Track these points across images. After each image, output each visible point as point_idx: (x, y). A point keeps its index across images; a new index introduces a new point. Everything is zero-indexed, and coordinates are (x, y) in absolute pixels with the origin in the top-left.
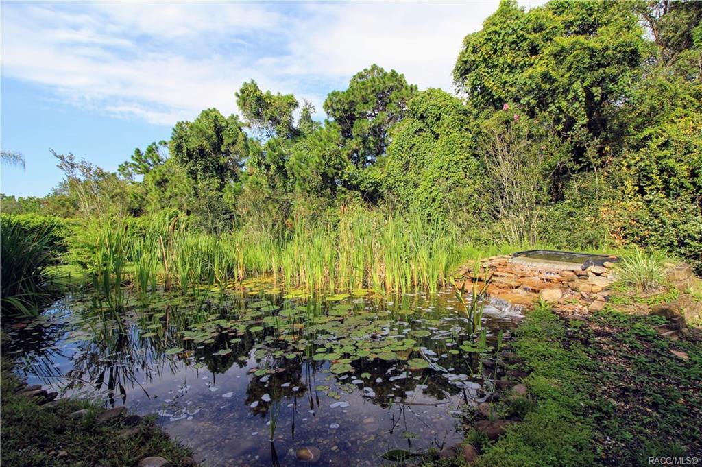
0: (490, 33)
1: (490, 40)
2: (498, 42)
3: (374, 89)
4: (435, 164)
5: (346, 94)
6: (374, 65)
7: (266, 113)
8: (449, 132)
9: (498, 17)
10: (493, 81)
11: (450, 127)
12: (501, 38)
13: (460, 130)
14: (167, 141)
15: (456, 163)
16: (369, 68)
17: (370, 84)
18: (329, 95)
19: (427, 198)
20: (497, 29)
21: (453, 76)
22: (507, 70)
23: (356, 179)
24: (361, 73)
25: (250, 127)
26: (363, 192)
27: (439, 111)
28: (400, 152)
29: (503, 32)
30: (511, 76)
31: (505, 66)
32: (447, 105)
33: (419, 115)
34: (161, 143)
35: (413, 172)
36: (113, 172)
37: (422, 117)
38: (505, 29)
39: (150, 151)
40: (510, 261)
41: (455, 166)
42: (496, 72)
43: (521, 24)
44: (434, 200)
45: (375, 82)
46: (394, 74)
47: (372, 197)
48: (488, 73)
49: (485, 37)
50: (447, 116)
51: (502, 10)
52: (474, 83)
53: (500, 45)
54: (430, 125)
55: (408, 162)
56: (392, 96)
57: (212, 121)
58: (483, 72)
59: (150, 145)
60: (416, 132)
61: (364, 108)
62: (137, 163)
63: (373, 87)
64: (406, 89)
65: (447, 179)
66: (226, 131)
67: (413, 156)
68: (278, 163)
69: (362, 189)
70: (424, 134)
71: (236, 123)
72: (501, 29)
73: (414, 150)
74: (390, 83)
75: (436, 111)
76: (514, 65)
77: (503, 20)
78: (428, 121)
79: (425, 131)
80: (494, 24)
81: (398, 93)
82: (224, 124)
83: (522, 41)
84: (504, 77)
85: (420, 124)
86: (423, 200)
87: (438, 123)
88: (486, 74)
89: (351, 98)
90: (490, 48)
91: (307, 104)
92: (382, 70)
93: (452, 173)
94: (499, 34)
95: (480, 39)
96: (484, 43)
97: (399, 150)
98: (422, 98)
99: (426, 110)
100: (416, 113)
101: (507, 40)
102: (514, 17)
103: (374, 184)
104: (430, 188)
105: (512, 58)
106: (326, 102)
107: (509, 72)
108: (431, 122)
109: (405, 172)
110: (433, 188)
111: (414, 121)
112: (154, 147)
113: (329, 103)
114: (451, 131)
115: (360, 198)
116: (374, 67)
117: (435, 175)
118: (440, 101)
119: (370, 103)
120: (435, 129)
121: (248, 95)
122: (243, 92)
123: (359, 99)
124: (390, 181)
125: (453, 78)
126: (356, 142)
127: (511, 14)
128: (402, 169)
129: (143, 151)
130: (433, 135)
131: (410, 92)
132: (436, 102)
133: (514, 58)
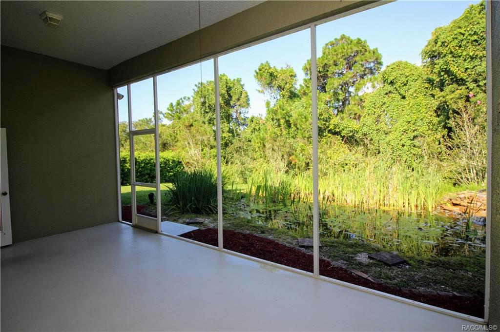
0: (457, 34)
1: (456, 38)
2: (463, 40)
3: (343, 54)
4: (405, 119)
5: (321, 59)
6: (343, 35)
7: (276, 83)
8: (416, 96)
9: (462, 22)
10: (457, 67)
11: (417, 92)
12: (465, 37)
13: (425, 95)
14: (190, 97)
15: (422, 119)
16: (339, 37)
17: (340, 51)
18: (308, 60)
19: (398, 144)
20: (462, 31)
21: (421, 56)
22: (469, 60)
23: (339, 128)
24: (333, 41)
25: (264, 93)
26: (343, 137)
27: (407, 79)
28: (373, 108)
29: (467, 34)
30: (472, 64)
31: (468, 56)
32: (413, 75)
33: (389, 81)
34: (185, 98)
35: (383, 123)
36: (150, 118)
37: (392, 83)
38: (468, 31)
39: (178, 104)
40: (478, 195)
41: (421, 121)
42: (460, 60)
43: (481, 28)
44: (403, 146)
45: (344, 49)
46: (359, 42)
47: (351, 140)
48: (453, 61)
49: (452, 37)
50: (413, 83)
51: (466, 17)
52: (442, 67)
53: (464, 43)
54: (398, 89)
55: (379, 116)
56: (357, 58)
57: (225, 83)
58: (450, 61)
59: (178, 99)
60: (386, 94)
61: (335, 70)
62: (170, 112)
63: (343, 53)
64: (369, 53)
65: (414, 131)
66: (233, 90)
67: (384, 111)
68: (285, 118)
69: (342, 135)
70: (393, 95)
71: (240, 84)
72: (465, 31)
73: (384, 107)
74: (355, 49)
75: (404, 79)
76: (474, 56)
77: (467, 24)
78: (397, 86)
79: (394, 93)
80: (460, 28)
81: (363, 56)
82: (232, 85)
83: (481, 40)
84: (466, 64)
85: (389, 88)
86: (395, 145)
87: (405, 87)
88: (452, 62)
89: (326, 61)
90: (456, 44)
91: (288, 66)
92: (349, 39)
93: (418, 126)
94: (463, 35)
95: (449, 38)
96: (451, 41)
97: (373, 107)
98: (392, 68)
99: (395, 78)
100: (387, 79)
101: (469, 39)
102: (476, 23)
103: (352, 131)
104: (400, 137)
105: (473, 52)
106: (305, 66)
107: (470, 61)
108: (399, 87)
109: (376, 123)
110: (403, 137)
111: (385, 86)
112: (181, 101)
113: (308, 67)
114: (418, 96)
115: (341, 141)
116: (343, 37)
117: (404, 128)
118: (407, 72)
119: (339, 65)
120: (402, 92)
121: (264, 72)
122: (260, 70)
123: (332, 62)
124: (365, 129)
125: (421, 58)
126: (328, 96)
127: (473, 20)
128: (375, 121)
129: (174, 104)
130: (400, 96)
131: (372, 55)
132: (403, 72)
133: (475, 51)
